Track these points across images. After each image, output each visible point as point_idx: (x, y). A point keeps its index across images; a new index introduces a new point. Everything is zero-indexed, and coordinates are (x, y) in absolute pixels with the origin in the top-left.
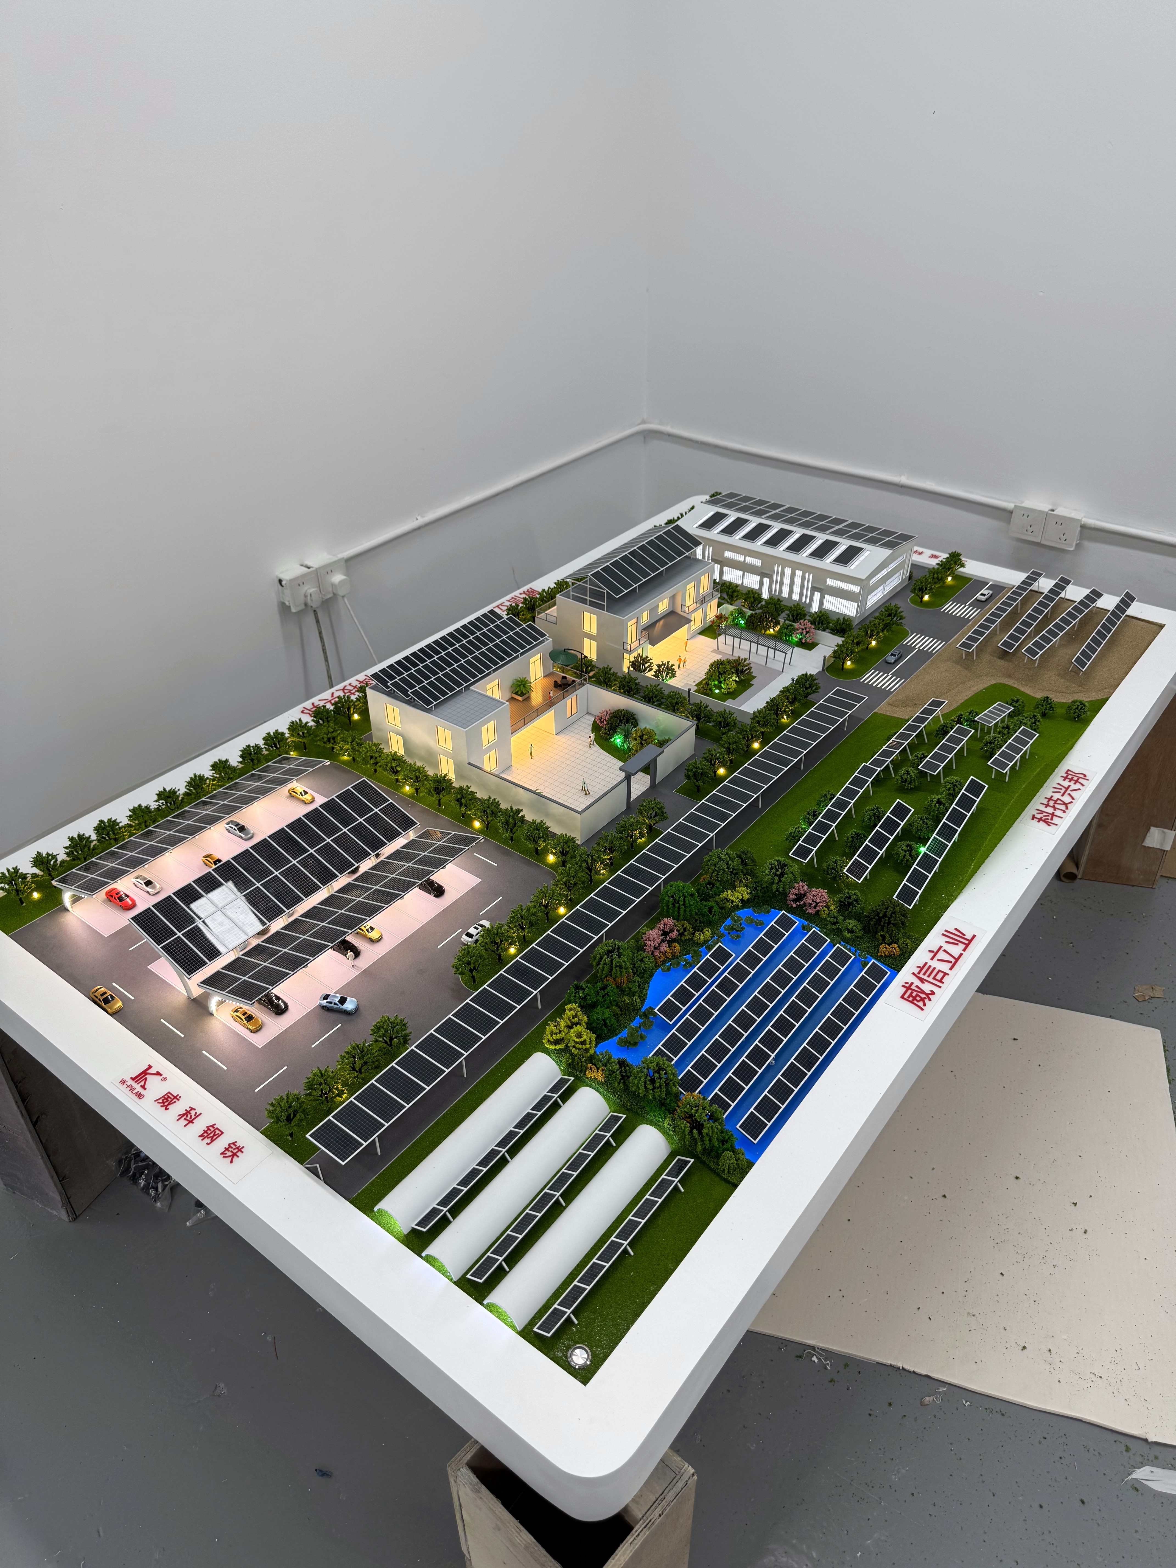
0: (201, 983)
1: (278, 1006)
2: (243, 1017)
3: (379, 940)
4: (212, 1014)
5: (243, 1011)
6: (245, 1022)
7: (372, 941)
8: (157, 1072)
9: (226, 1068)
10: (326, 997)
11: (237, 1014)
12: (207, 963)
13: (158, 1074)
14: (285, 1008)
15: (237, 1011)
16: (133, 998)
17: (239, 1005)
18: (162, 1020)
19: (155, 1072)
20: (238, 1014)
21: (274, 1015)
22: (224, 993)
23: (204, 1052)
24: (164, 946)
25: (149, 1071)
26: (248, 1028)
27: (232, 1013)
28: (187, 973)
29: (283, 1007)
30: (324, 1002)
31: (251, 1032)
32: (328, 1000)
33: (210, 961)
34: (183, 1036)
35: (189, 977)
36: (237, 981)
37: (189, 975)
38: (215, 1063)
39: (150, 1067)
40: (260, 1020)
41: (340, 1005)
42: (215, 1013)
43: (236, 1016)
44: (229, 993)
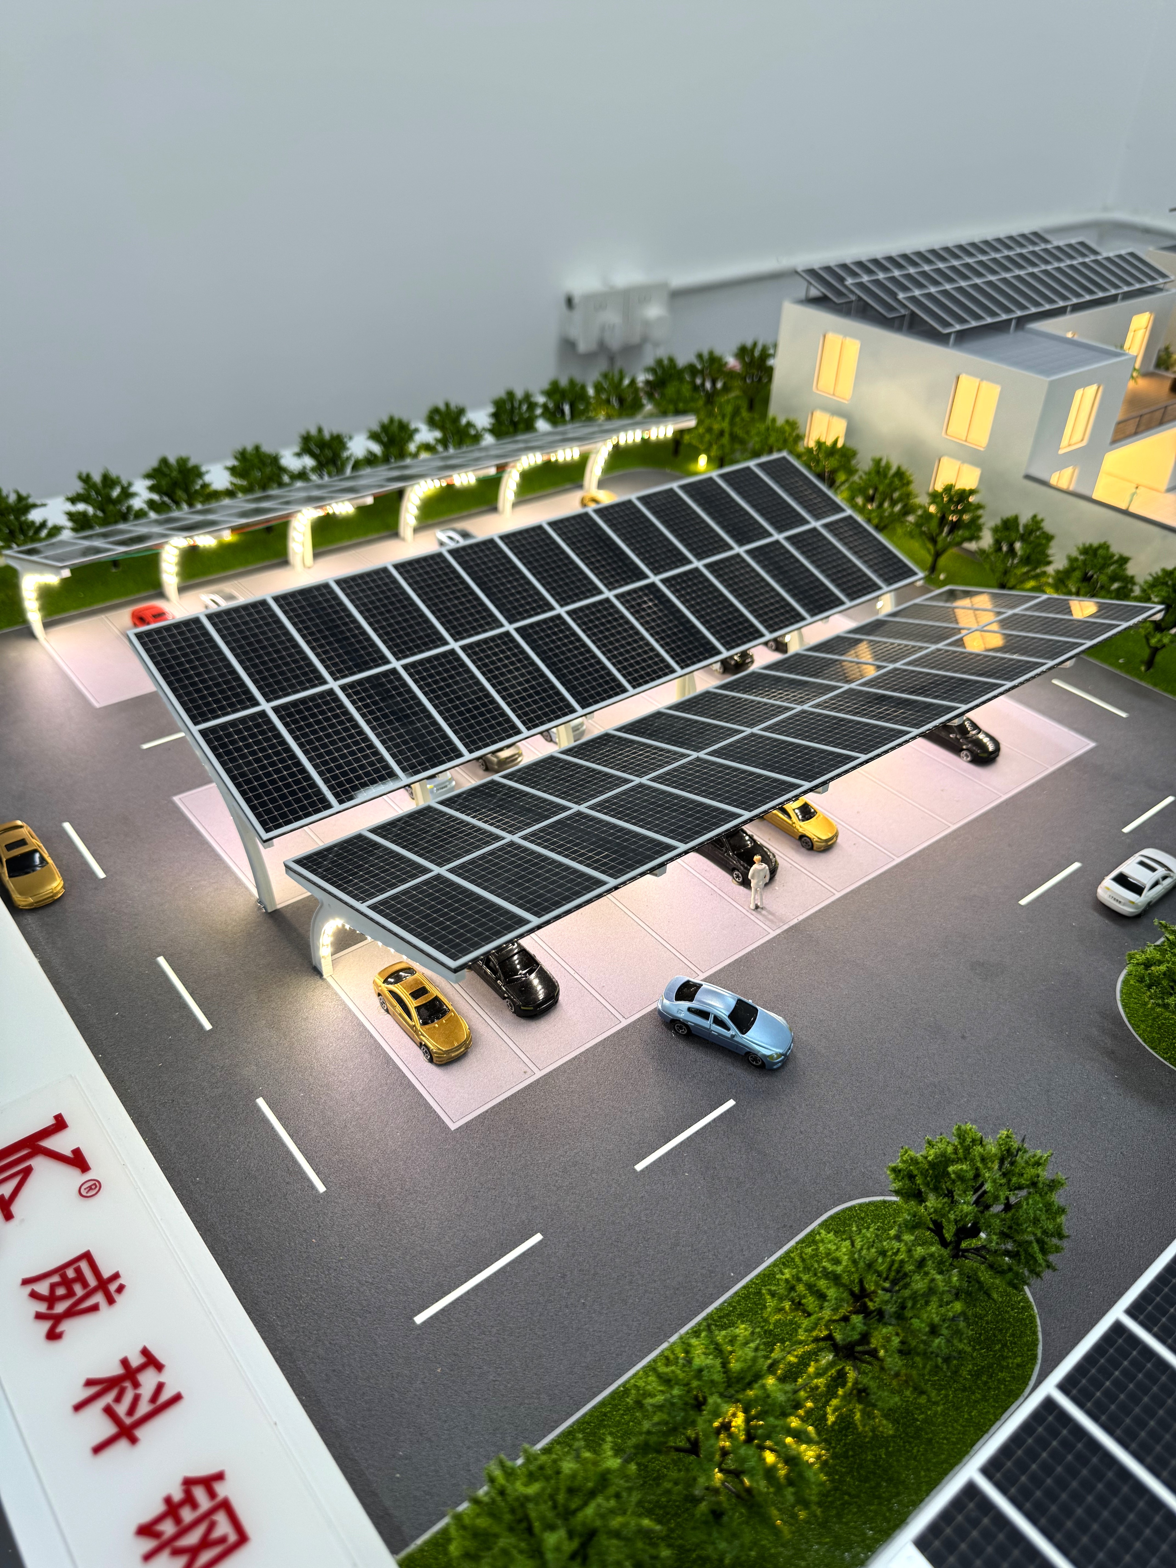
0: (298, 862)
1: (526, 989)
2: (412, 1004)
3: (827, 847)
4: (317, 972)
5: (417, 981)
6: (417, 1021)
7: (806, 844)
8: (77, 1152)
9: (321, 1188)
10: (687, 991)
11: (395, 988)
12: (329, 806)
13: (78, 1161)
14: (545, 1000)
15: (396, 976)
16: (101, 874)
17: (405, 960)
18: (161, 960)
19: (67, 1152)
20: (398, 988)
21: (509, 1014)
22: (363, 907)
23: (261, 1102)
24: (213, 730)
25: (49, 1143)
26: (421, 1045)
27: (380, 981)
28: (263, 824)
29: (541, 995)
30: (681, 1009)
31: (431, 1060)
32: (694, 1004)
33: (341, 802)
34: (208, 1026)
35: (266, 836)
36: (414, 877)
37: (267, 830)
38: (289, 1153)
39: (60, 1124)
40: (465, 1026)
41: (734, 1031)
42: (326, 967)
43: (391, 992)
44: (380, 912)
